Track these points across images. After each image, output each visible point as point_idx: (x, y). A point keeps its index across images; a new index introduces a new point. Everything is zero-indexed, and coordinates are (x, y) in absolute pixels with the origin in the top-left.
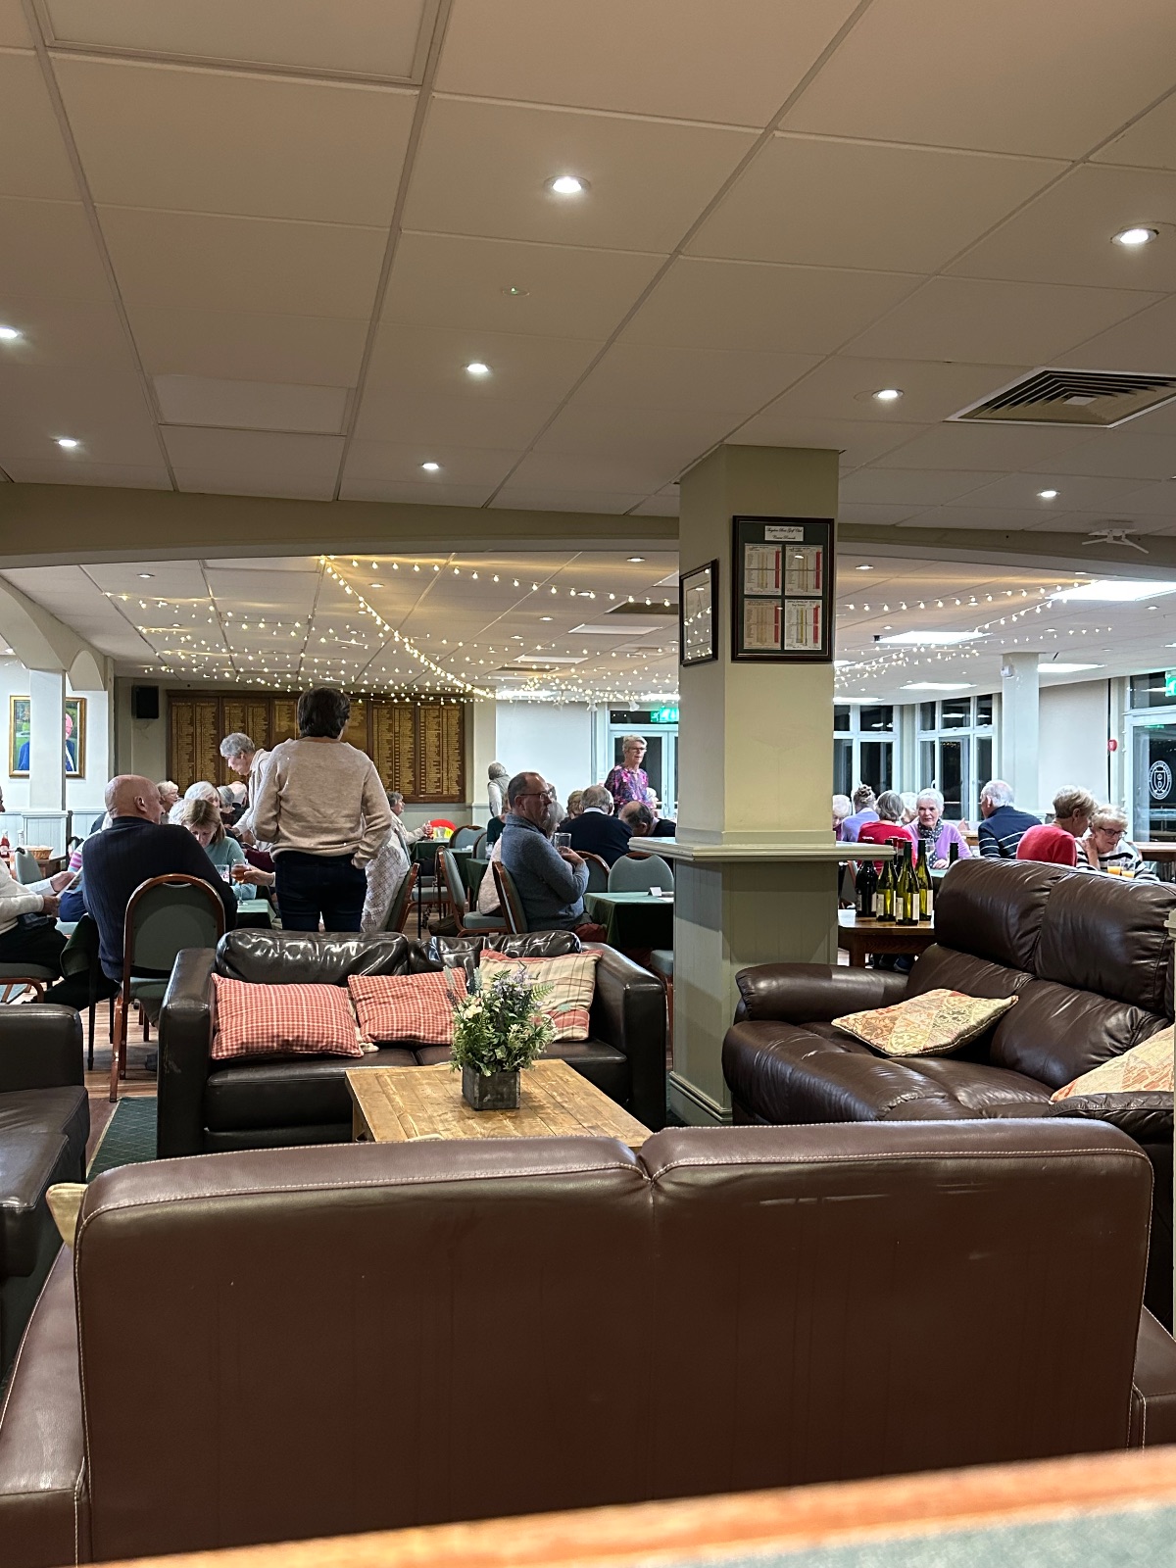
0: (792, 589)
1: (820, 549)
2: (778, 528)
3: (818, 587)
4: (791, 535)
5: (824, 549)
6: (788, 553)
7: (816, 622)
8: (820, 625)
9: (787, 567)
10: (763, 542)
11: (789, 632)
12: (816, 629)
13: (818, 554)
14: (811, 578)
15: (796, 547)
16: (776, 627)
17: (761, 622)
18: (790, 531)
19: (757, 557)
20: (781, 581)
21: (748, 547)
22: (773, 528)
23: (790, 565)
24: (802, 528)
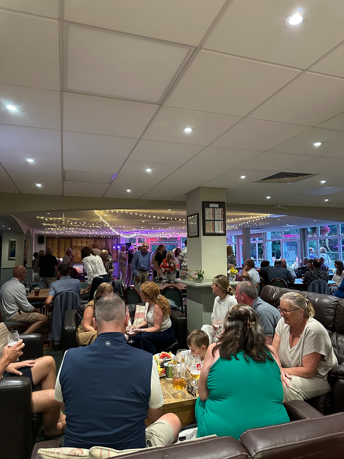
0: (216, 218)
1: (222, 209)
2: (213, 204)
3: (222, 218)
4: (216, 206)
5: (223, 209)
6: (215, 210)
7: (222, 226)
8: (223, 227)
9: (215, 213)
10: (209, 207)
11: (216, 228)
12: (222, 228)
13: (222, 210)
14: (220, 216)
15: (217, 209)
16: (213, 228)
17: (209, 226)
18: (215, 205)
19: (208, 211)
20: (214, 217)
21: (206, 209)
22: (212, 204)
23: (216, 213)
24: (218, 204)
